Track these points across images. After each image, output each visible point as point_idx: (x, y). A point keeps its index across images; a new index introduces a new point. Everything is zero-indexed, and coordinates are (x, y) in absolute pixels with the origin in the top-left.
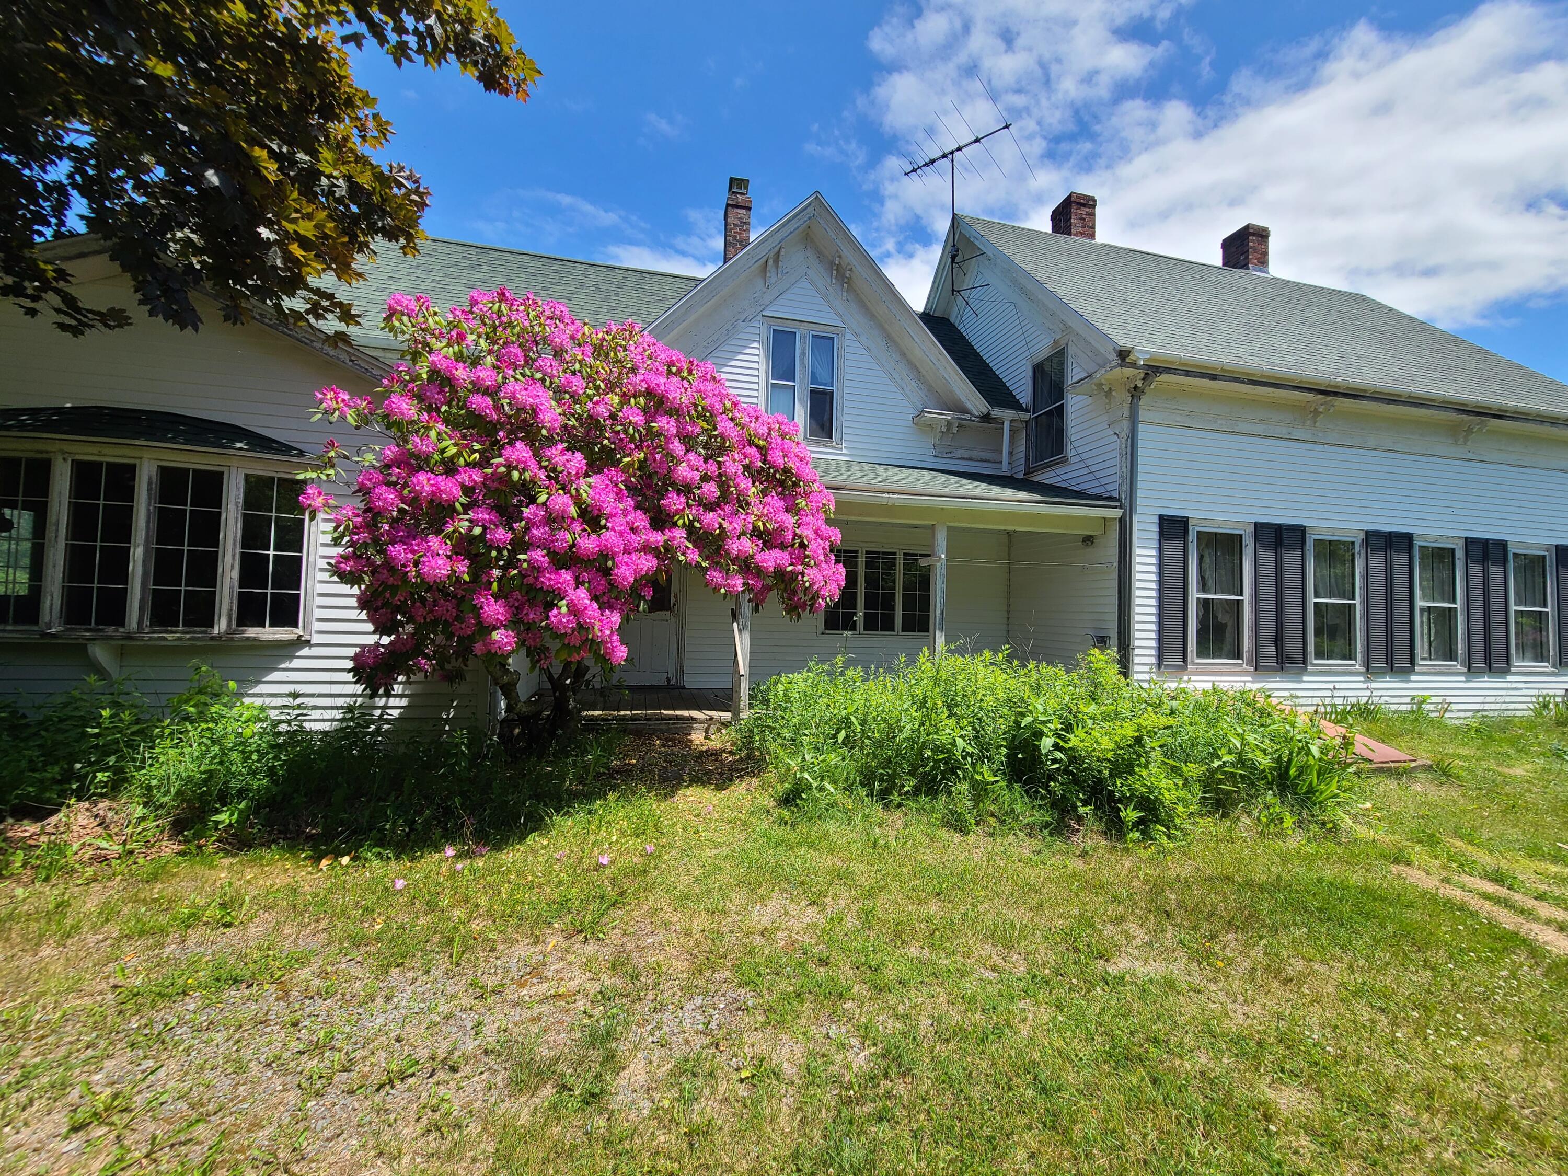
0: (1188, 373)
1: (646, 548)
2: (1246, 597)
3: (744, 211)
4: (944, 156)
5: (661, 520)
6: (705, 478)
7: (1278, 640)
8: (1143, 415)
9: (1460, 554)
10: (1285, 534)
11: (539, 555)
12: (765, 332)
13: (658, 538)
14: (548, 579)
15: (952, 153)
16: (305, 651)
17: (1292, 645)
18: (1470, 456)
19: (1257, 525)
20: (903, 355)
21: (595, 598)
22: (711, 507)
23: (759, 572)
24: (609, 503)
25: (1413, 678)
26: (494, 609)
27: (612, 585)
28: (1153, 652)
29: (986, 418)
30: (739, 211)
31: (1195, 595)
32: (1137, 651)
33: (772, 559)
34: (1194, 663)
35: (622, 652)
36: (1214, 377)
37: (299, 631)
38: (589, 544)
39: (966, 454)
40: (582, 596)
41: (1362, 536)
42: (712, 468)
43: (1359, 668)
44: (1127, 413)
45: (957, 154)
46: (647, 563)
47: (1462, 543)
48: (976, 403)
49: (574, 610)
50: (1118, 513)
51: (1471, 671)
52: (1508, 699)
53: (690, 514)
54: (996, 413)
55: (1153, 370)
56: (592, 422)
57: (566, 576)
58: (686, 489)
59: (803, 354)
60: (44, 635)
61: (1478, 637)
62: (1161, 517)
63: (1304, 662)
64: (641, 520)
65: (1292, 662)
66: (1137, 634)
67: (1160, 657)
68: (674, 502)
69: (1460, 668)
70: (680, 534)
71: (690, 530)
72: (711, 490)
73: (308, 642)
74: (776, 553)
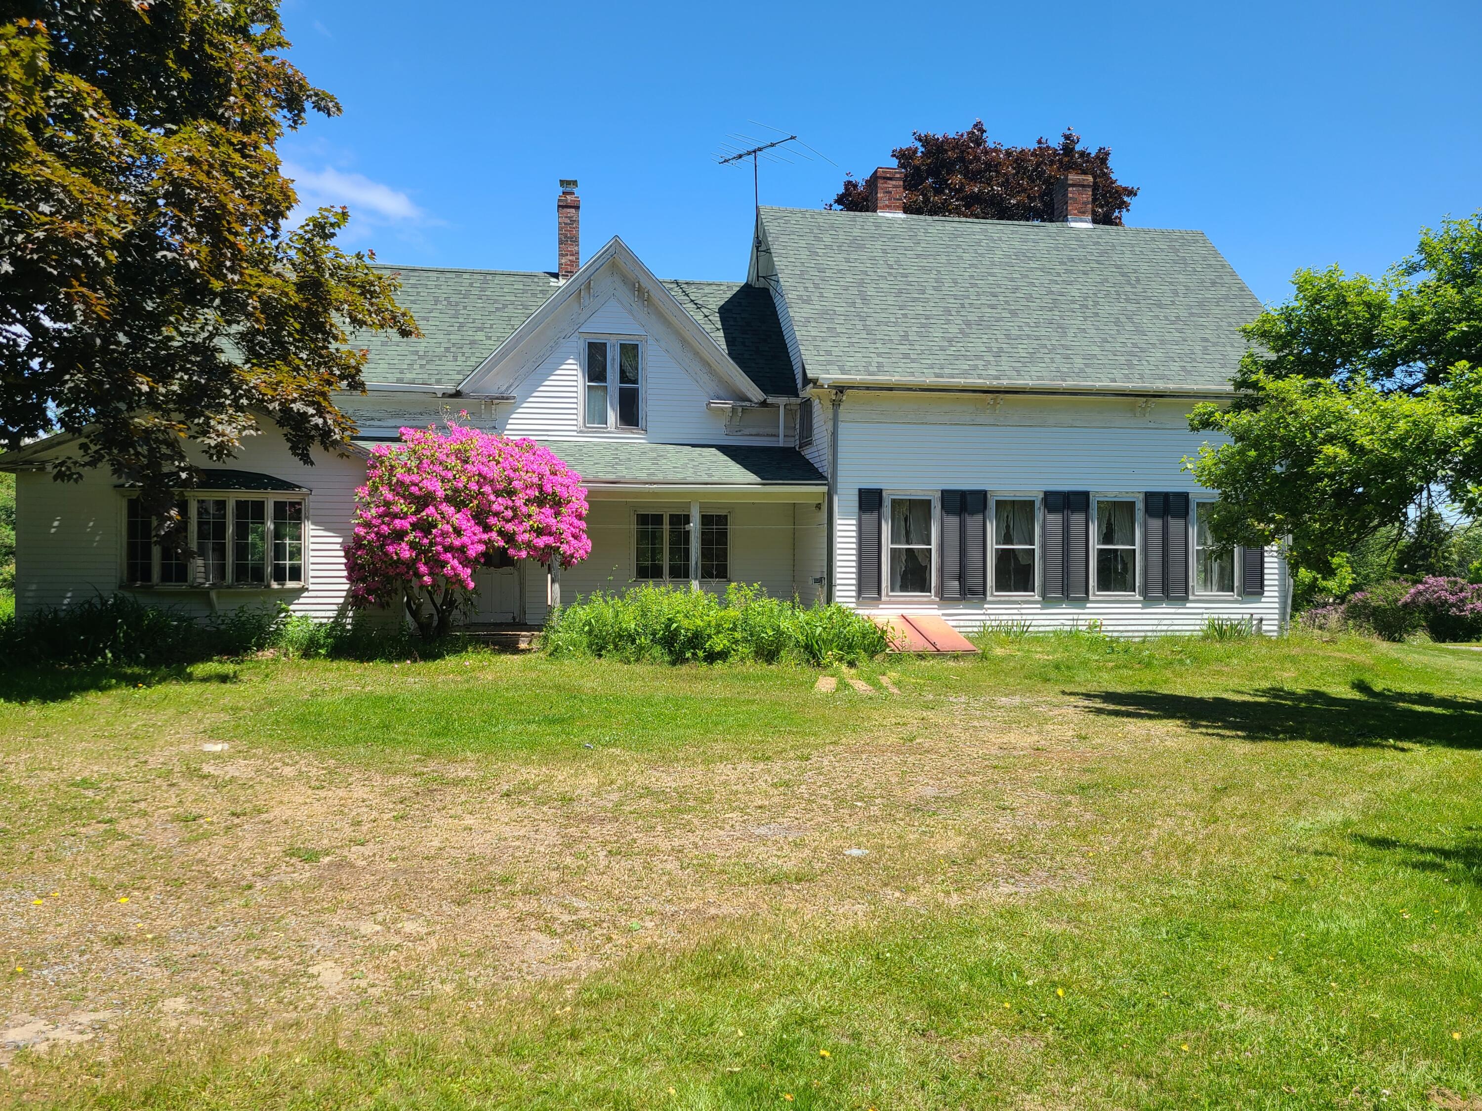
0: (868, 388)
1: (480, 541)
2: (934, 546)
3: (573, 210)
4: (749, 153)
5: (487, 529)
6: (506, 508)
7: (961, 577)
8: (841, 417)
9: (1140, 506)
10: (968, 497)
11: (440, 548)
12: (582, 347)
13: (486, 537)
14: (443, 557)
15: (755, 152)
16: (306, 594)
17: (973, 581)
18: (1151, 425)
19: (943, 492)
20: (696, 353)
21: (460, 563)
22: (508, 521)
23: (535, 548)
24: (465, 525)
25: (1088, 605)
26: (423, 569)
27: (467, 557)
28: (854, 588)
29: (764, 404)
30: (569, 210)
31: (887, 545)
32: (838, 588)
33: (541, 542)
34: (887, 595)
35: (472, 585)
36: (891, 389)
37: (302, 583)
38: (457, 543)
39: (754, 431)
40: (456, 562)
41: (1041, 495)
42: (510, 503)
43: (1037, 598)
44: (831, 416)
45: (758, 153)
46: (481, 548)
47: (1141, 497)
48: (755, 393)
49: (453, 568)
50: (825, 489)
51: (1148, 600)
52: (1176, 622)
53: (499, 525)
54: (770, 400)
55: (840, 389)
56: (456, 490)
57: (449, 555)
58: (497, 514)
59: (613, 359)
60: (192, 587)
61: (1156, 572)
62: (860, 490)
63: (984, 593)
64: (478, 529)
65: (973, 593)
66: (838, 576)
67: (860, 591)
68: (492, 520)
69: (1138, 597)
70: (494, 535)
71: (500, 533)
72: (510, 513)
73: (307, 590)
74: (545, 538)
